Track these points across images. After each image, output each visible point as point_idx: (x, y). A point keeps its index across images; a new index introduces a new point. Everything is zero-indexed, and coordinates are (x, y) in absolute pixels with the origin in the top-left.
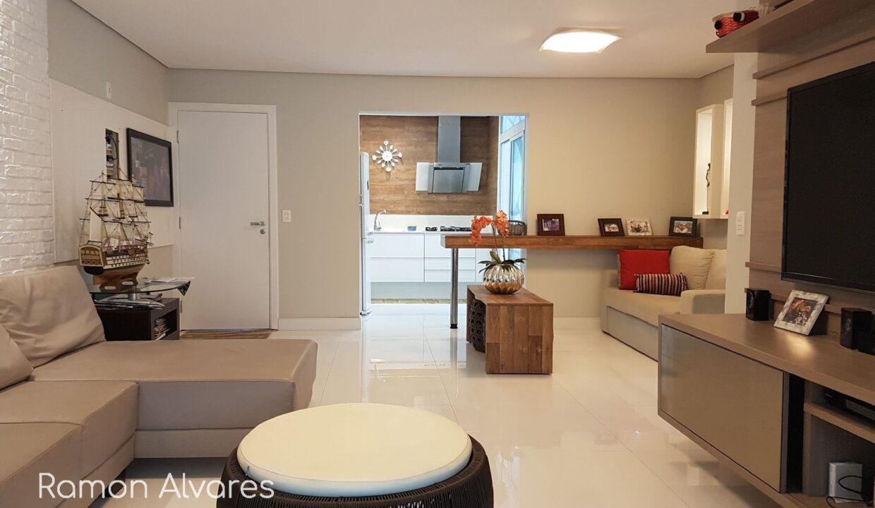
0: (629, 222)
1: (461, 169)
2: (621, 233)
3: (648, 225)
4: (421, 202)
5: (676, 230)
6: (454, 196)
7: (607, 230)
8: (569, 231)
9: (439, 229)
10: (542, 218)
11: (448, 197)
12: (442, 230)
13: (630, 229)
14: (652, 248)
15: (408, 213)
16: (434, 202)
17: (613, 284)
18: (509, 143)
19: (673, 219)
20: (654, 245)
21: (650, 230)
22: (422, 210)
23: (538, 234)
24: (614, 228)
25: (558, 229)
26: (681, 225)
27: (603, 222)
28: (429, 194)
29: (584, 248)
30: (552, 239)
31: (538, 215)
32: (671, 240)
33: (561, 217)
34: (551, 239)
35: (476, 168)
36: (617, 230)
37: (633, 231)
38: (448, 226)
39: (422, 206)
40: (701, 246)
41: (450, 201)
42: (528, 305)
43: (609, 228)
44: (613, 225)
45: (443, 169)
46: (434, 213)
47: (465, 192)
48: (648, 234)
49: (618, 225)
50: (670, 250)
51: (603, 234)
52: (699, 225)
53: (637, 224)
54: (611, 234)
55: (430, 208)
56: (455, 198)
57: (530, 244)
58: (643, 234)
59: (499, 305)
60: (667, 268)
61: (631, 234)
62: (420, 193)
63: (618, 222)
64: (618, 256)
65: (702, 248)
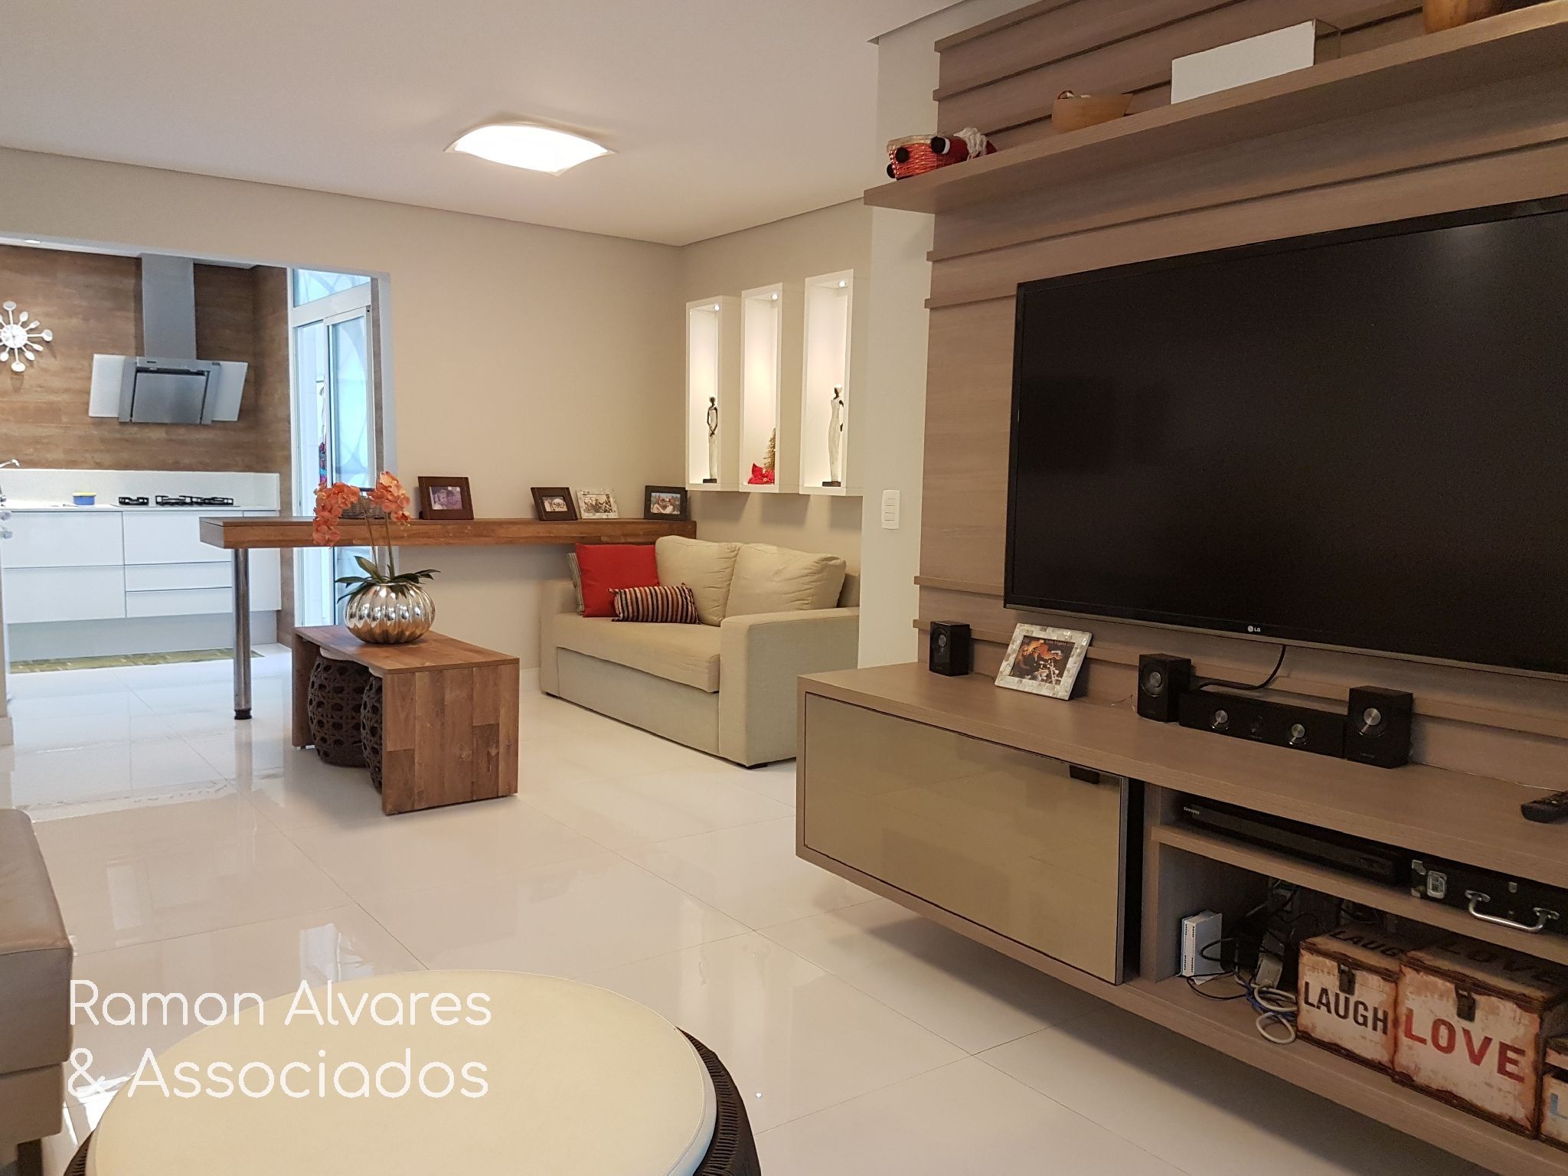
0: (580, 494)
1: (200, 373)
2: (571, 514)
3: (611, 499)
4: (103, 440)
5: (655, 509)
6: (182, 431)
7: (548, 509)
8: (482, 510)
9: (152, 502)
10: (428, 485)
11: (167, 433)
12: (162, 504)
13: (583, 506)
14: (623, 541)
15: (72, 464)
16: (133, 442)
17: (571, 607)
18: (320, 329)
19: (650, 490)
20: (625, 535)
21: (614, 508)
22: (107, 458)
23: (421, 516)
24: (558, 505)
25: (459, 506)
26: (663, 500)
27: (540, 494)
28: (123, 424)
29: (512, 542)
30: (452, 526)
31: (420, 478)
32: (648, 526)
33: (463, 483)
34: (450, 527)
35: (233, 373)
36: (565, 509)
37: (588, 510)
38: (173, 495)
39: (108, 451)
40: (692, 535)
41: (171, 440)
42: (470, 666)
43: (551, 504)
44: (558, 500)
45: (159, 371)
46: (137, 467)
47: (210, 423)
48: (612, 515)
49: (564, 500)
50: (654, 543)
51: (541, 515)
52: (690, 498)
53: (594, 497)
54: (555, 517)
55: (125, 455)
56: (182, 433)
57: (409, 537)
58: (604, 516)
59: (412, 671)
60: (652, 575)
61: (585, 515)
62: (100, 421)
63: (564, 493)
64: (573, 555)
65: (695, 538)
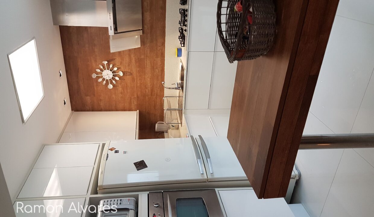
15: (163, 55)
62: (143, 42)
